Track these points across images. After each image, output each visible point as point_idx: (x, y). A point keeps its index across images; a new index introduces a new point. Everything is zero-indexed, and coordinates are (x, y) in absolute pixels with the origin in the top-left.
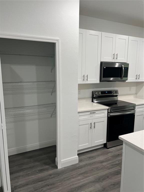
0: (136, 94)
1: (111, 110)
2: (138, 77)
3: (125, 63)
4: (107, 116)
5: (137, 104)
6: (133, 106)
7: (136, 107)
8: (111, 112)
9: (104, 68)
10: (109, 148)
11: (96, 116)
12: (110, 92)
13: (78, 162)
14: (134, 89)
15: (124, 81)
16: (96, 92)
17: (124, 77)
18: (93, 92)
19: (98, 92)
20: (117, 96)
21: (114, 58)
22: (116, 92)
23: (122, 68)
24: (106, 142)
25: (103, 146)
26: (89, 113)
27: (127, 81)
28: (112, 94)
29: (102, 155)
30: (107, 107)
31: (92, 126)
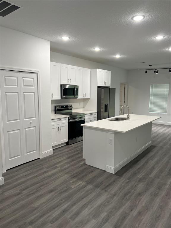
0: (84, 108)
1: (70, 118)
2: (84, 95)
3: (76, 85)
4: (68, 122)
5: (86, 113)
6: (83, 115)
7: (85, 115)
8: (70, 119)
9: (63, 89)
10: (70, 145)
11: (61, 122)
12: (67, 106)
13: (52, 154)
14: (82, 104)
15: (76, 98)
16: (57, 106)
17: (76, 95)
18: (55, 106)
19: (59, 106)
20: (71, 109)
21: (69, 82)
22: (71, 106)
23: (74, 88)
24: (68, 141)
25: (66, 144)
26: (57, 120)
27: (78, 98)
28: (69, 108)
29: (66, 148)
30: (68, 116)
31: (59, 129)
